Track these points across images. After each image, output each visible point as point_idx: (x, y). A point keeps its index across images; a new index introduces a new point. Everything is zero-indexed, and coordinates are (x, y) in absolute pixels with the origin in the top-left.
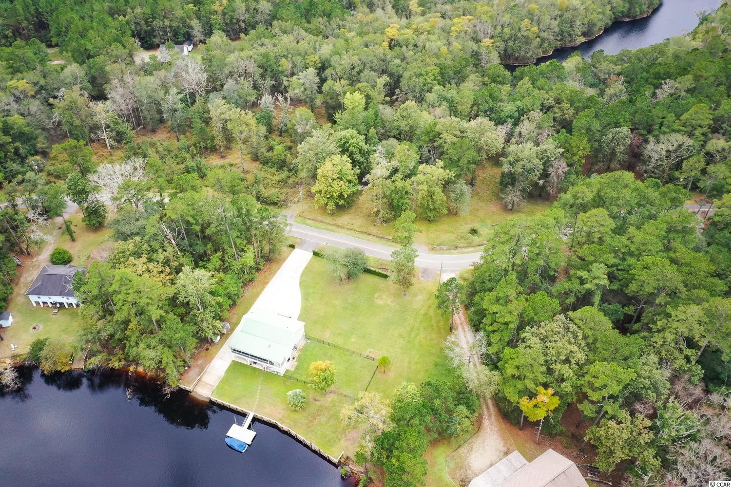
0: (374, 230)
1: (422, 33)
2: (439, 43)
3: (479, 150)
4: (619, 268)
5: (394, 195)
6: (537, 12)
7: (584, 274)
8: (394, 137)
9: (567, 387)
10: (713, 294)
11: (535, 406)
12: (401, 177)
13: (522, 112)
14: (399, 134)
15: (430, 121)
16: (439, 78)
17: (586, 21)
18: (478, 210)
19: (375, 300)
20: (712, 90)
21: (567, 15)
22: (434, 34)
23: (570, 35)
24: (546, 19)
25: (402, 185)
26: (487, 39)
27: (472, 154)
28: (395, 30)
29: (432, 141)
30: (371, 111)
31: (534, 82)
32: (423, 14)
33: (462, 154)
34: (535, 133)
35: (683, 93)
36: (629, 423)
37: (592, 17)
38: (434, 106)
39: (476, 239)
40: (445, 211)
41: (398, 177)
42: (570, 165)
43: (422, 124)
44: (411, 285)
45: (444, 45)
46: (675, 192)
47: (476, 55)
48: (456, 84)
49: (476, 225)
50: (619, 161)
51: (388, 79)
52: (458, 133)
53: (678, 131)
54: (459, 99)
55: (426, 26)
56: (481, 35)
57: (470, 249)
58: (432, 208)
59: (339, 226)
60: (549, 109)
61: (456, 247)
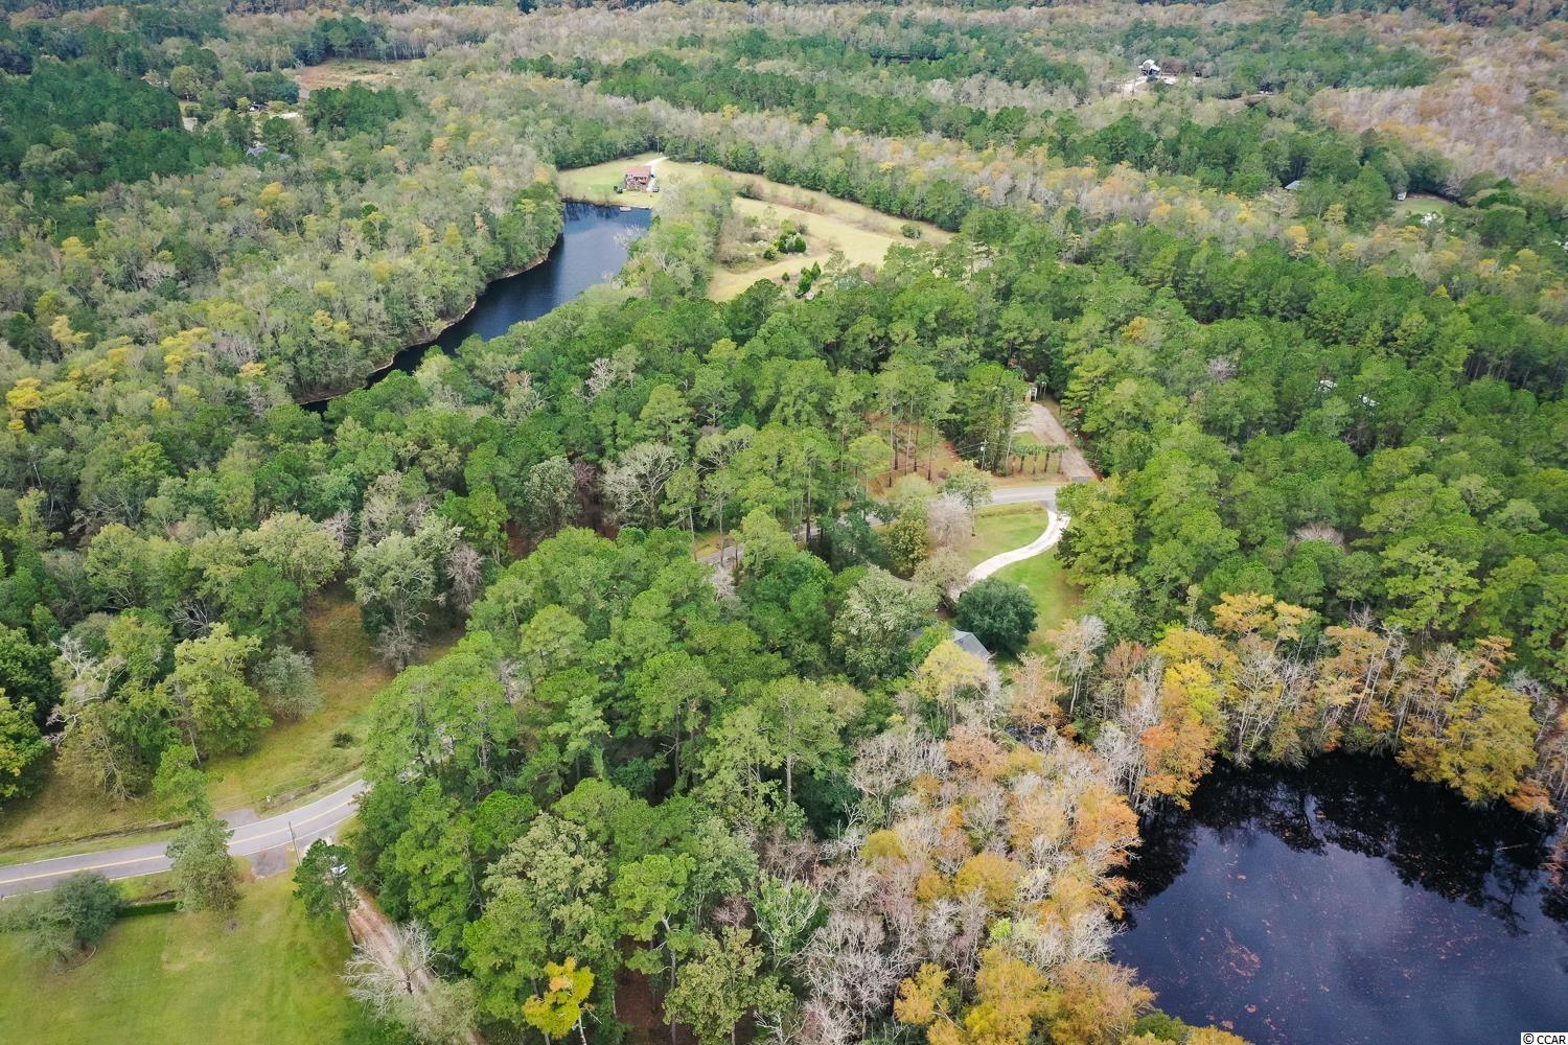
0: (116, 822)
1: (99, 383)
2: (145, 394)
3: (297, 576)
4: (619, 695)
5: (134, 728)
6: (334, 294)
7: (559, 728)
8: (101, 609)
9: (594, 941)
10: (766, 677)
11: (556, 1006)
12: (139, 684)
13: (362, 482)
14: (111, 601)
15: (171, 552)
16: (166, 462)
17: (436, 291)
18: (338, 696)
19: (166, 967)
20: (676, 359)
21: (396, 288)
22: (127, 378)
23: (416, 322)
24: (359, 303)
25: (147, 700)
26: (251, 364)
27: (282, 589)
28: (31, 389)
29: (190, 591)
30: (22, 573)
31: (366, 421)
32: (90, 344)
33: (262, 596)
34: (401, 514)
35: (631, 376)
36: (717, 951)
37: (445, 281)
38: (172, 522)
39: (352, 753)
40: (266, 721)
41: (132, 688)
42: (483, 552)
43: (154, 562)
44: (237, 897)
45: (160, 395)
46: (669, 539)
47: (235, 398)
48: (208, 463)
49: (344, 727)
50: (569, 517)
51: (43, 494)
52: (240, 557)
53: (644, 439)
54: (224, 492)
55: (104, 367)
56: (234, 359)
57: (346, 777)
58: (234, 724)
59: (23, 847)
60: (413, 461)
61: (315, 786)
